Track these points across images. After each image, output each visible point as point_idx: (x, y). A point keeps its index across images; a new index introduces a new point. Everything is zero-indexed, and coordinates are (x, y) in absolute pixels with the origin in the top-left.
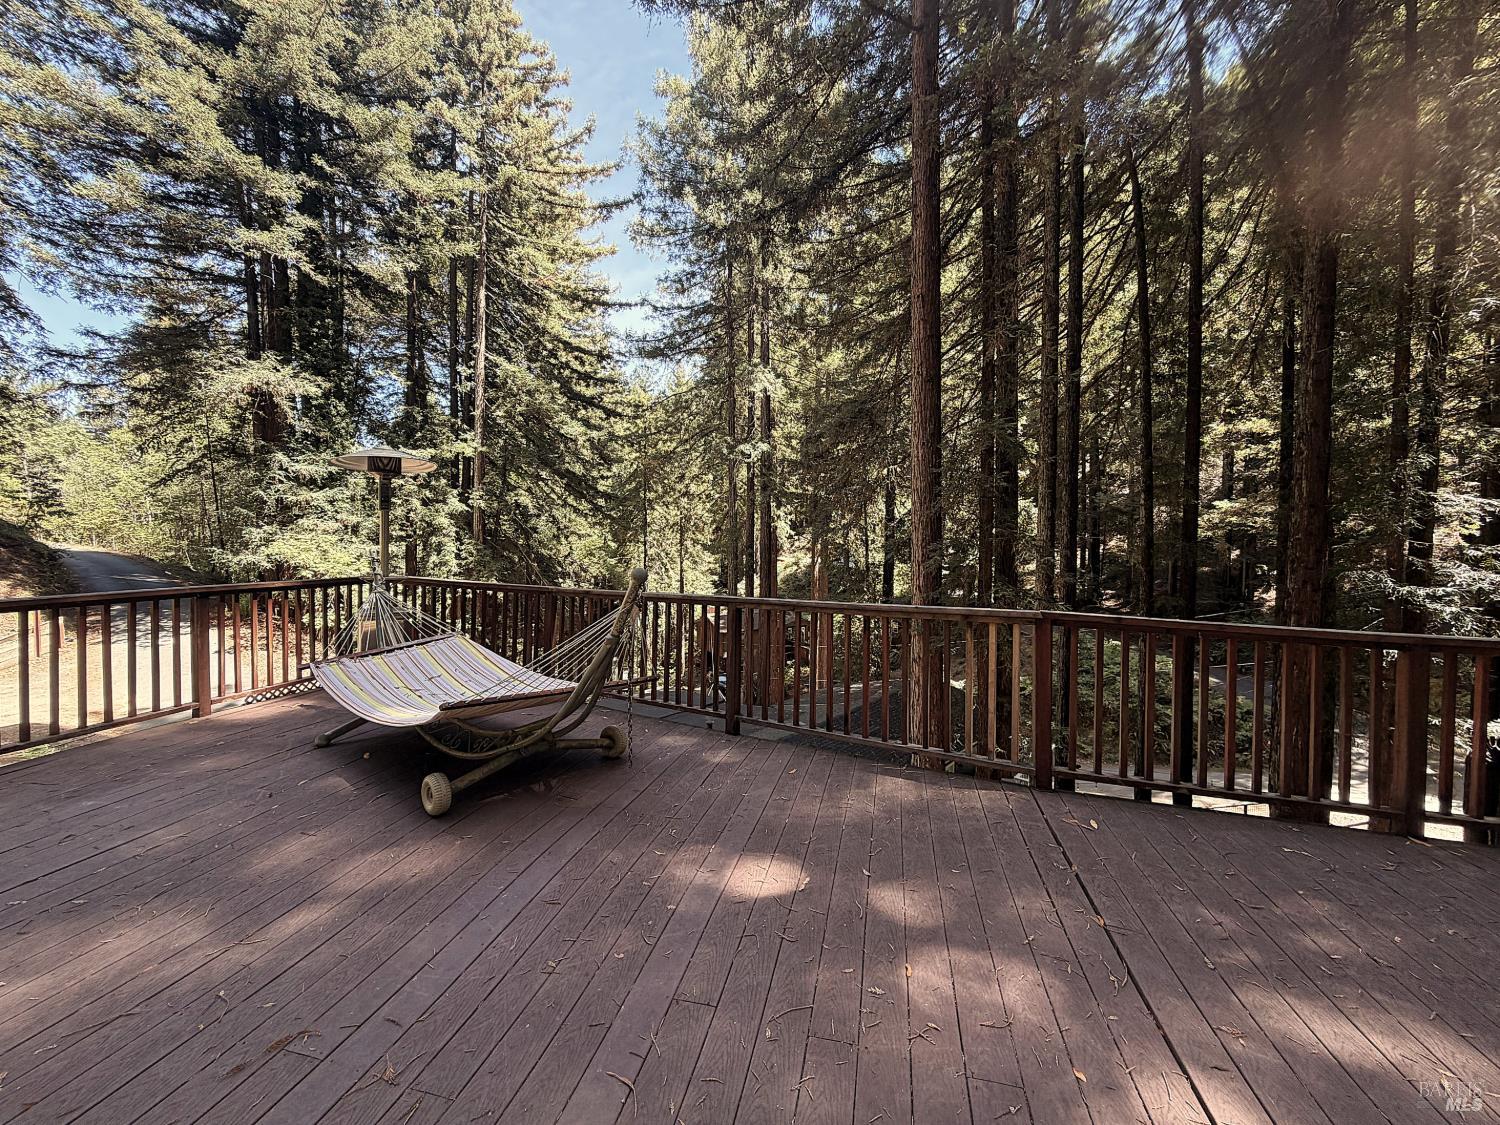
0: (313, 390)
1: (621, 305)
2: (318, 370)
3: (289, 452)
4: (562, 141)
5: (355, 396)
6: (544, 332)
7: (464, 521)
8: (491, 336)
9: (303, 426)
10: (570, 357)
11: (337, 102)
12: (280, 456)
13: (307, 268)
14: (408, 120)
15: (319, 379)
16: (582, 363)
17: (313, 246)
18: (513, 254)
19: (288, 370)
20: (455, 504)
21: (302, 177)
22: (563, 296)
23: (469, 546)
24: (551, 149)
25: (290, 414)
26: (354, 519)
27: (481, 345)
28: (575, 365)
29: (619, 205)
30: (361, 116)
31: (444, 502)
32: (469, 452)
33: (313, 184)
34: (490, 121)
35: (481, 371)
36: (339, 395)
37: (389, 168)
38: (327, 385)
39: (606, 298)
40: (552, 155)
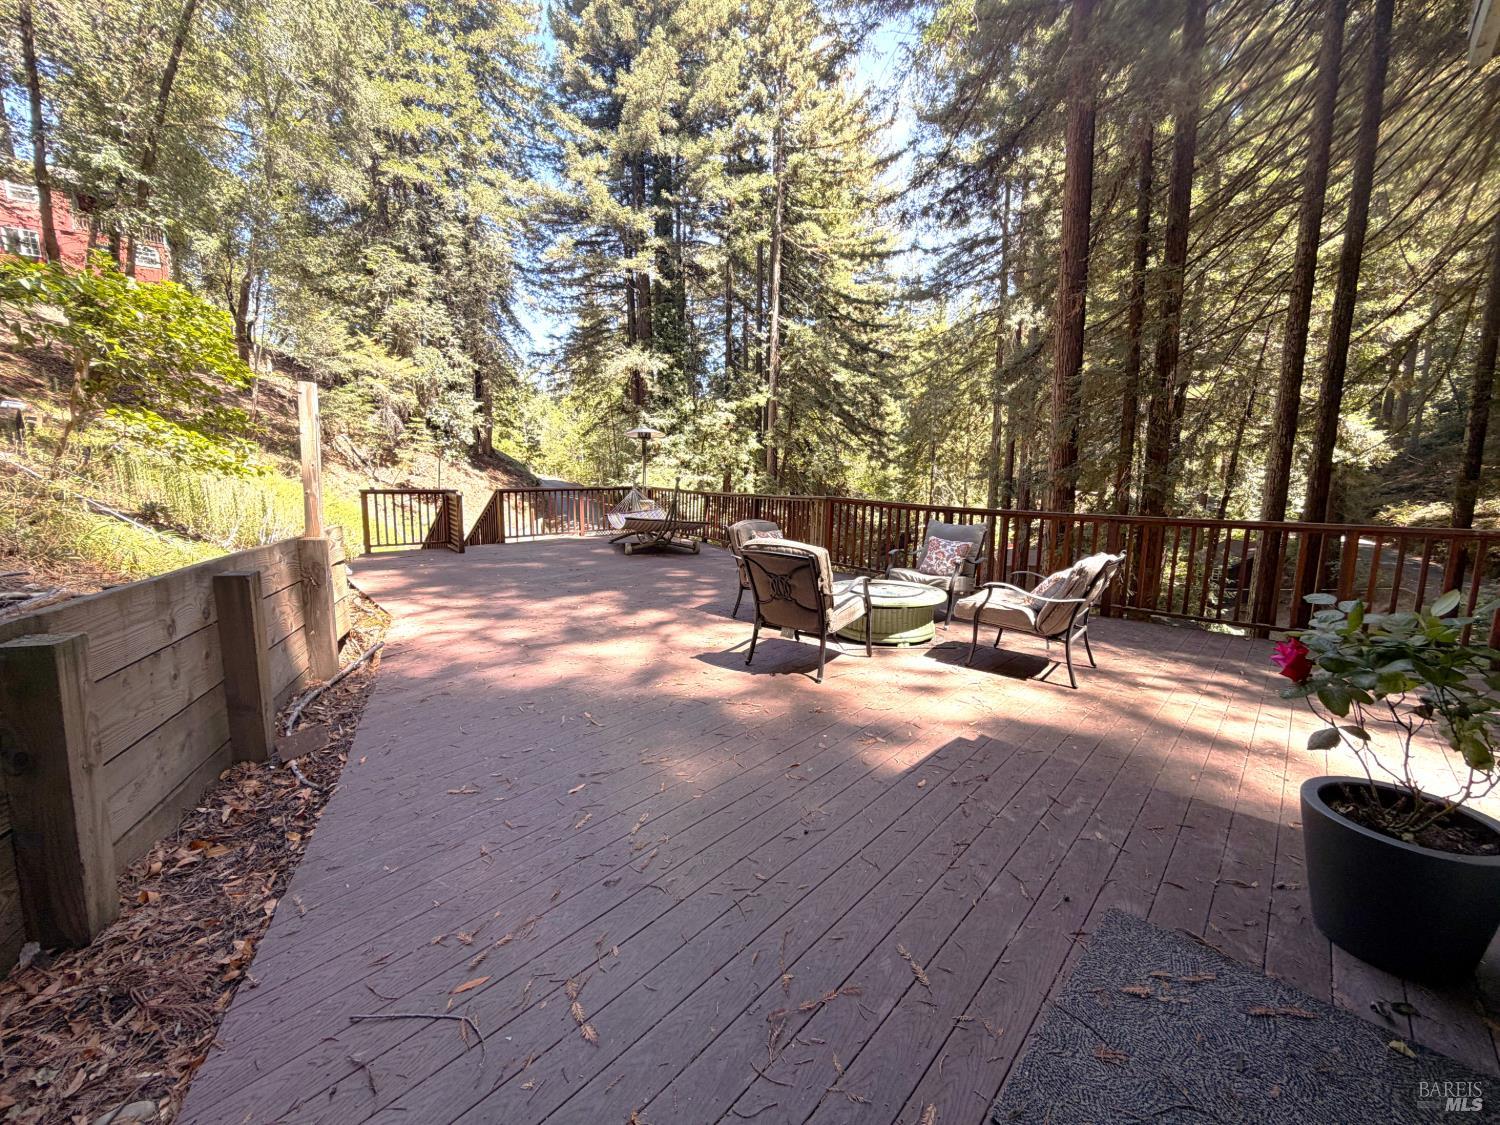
0: (663, 366)
1: (895, 253)
2: (668, 350)
3: (650, 411)
4: (844, 111)
5: (693, 365)
6: (826, 290)
7: (760, 457)
8: (782, 303)
9: (657, 391)
10: (851, 309)
11: (675, 144)
12: (643, 414)
13: (658, 277)
14: (722, 138)
15: (666, 356)
16: (861, 311)
17: (663, 260)
18: (799, 228)
19: (647, 354)
20: (754, 444)
21: (656, 209)
22: (842, 255)
23: (763, 476)
24: (837, 120)
25: (650, 384)
26: (687, 457)
27: (775, 313)
28: (855, 315)
29: (894, 157)
30: (691, 149)
31: (746, 442)
32: (762, 402)
33: (661, 212)
34: (785, 116)
35: (775, 335)
36: (679, 364)
37: (709, 185)
38: (671, 361)
39: (880, 248)
40: (837, 125)
